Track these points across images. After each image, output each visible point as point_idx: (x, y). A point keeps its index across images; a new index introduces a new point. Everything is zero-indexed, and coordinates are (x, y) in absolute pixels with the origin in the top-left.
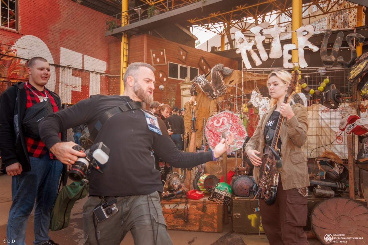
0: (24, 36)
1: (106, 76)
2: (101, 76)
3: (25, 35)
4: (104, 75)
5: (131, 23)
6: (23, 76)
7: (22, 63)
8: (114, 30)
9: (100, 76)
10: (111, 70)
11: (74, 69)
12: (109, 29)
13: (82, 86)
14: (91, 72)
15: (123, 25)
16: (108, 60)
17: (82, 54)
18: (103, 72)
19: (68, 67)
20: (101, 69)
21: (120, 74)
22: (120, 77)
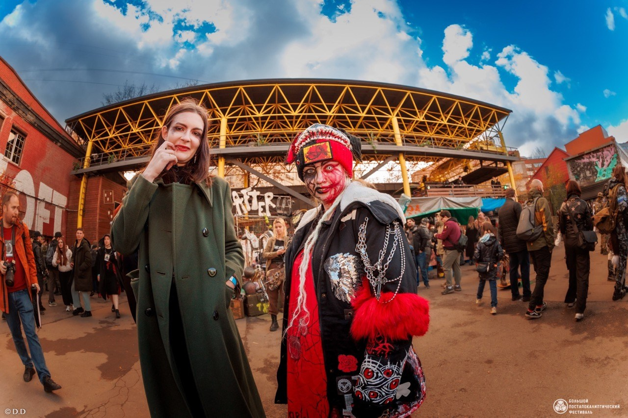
1: (66, 210)
4: (64, 210)
5: (91, 166)
8: (79, 170)
9: (62, 210)
10: (70, 205)
11: (47, 203)
12: (74, 169)
13: (50, 218)
14: (56, 206)
15: (85, 167)
16: (68, 196)
17: (52, 189)
18: (64, 207)
19: (43, 200)
20: (63, 204)
21: (78, 209)
22: (77, 212)
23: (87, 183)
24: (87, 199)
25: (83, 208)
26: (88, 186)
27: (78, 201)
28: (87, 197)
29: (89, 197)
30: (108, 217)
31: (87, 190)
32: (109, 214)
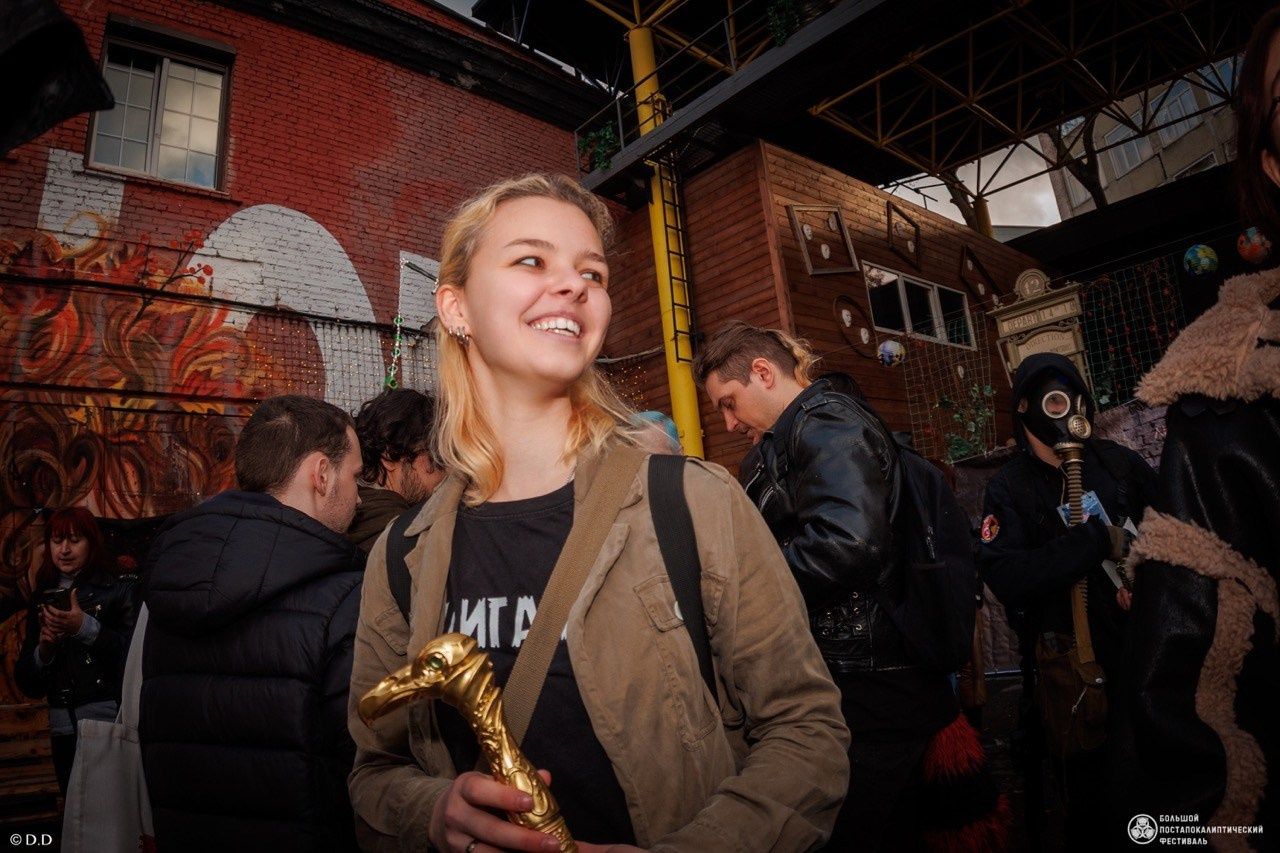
0: (246, 210)
3: (248, 206)
6: (240, 383)
7: (236, 326)
21: (661, 342)
22: (662, 354)
23: (681, 207)
24: (700, 279)
25: (691, 328)
26: (692, 219)
27: (658, 304)
28: (698, 269)
29: (712, 262)
30: (847, 337)
31: (694, 239)
32: (848, 324)
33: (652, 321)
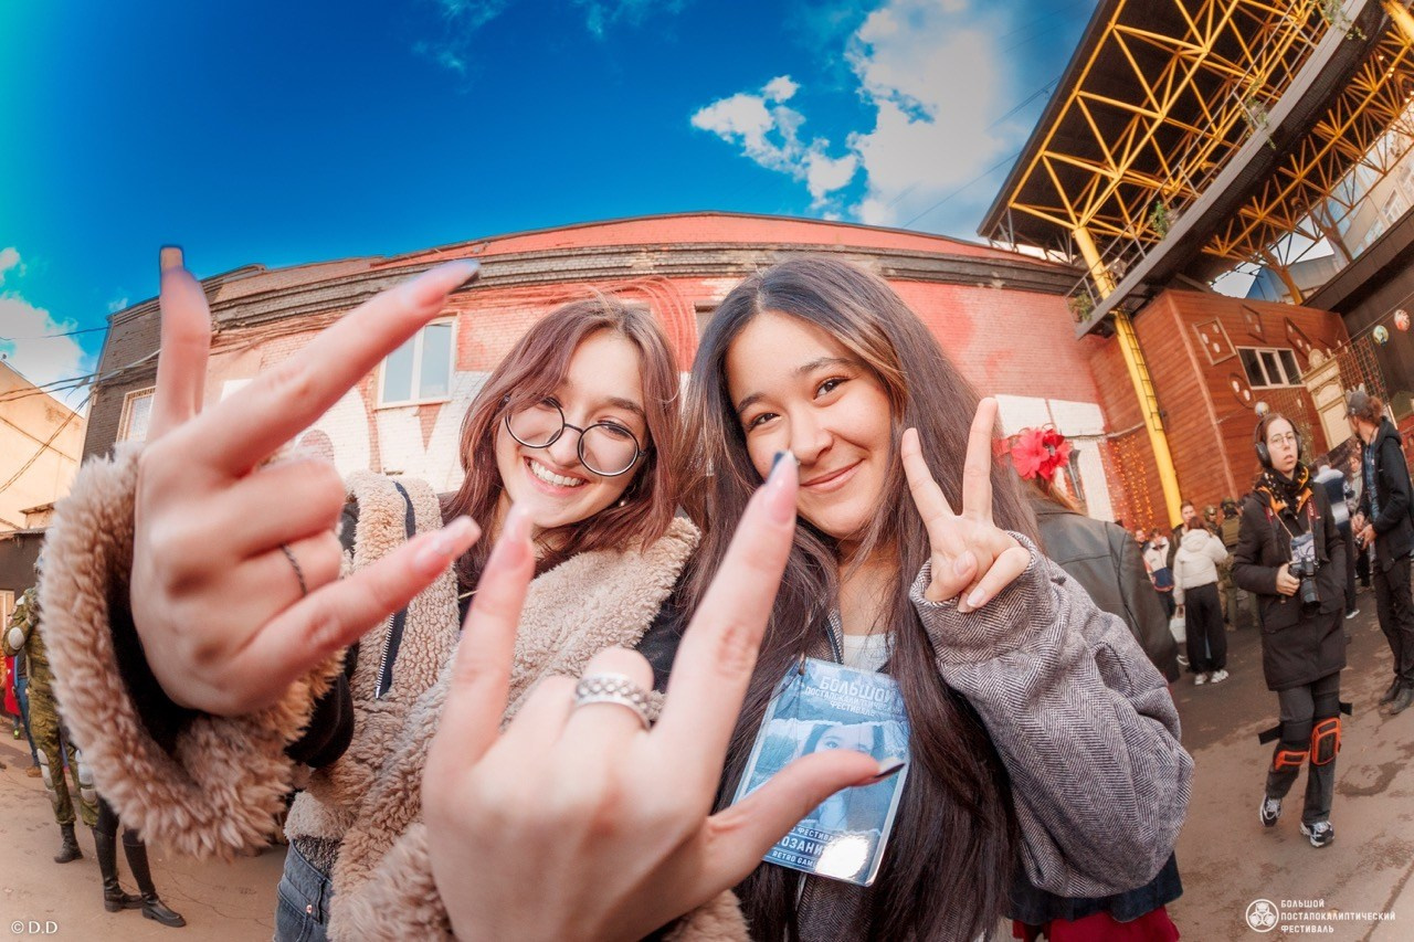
2: (1099, 444)
4: (1103, 440)
5: (1118, 282)
8: (1094, 313)
9: (1095, 443)
12: (1080, 320)
15: (1105, 294)
18: (1100, 432)
21: (1143, 420)
22: (1144, 427)
23: (1137, 336)
24: (1157, 377)
26: (1143, 341)
27: (1136, 396)
28: (1154, 372)
29: (1161, 367)
30: (1239, 399)
31: (1147, 353)
32: (1238, 390)
33: (1134, 407)
